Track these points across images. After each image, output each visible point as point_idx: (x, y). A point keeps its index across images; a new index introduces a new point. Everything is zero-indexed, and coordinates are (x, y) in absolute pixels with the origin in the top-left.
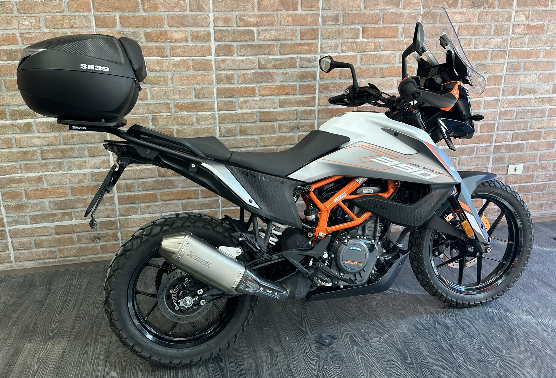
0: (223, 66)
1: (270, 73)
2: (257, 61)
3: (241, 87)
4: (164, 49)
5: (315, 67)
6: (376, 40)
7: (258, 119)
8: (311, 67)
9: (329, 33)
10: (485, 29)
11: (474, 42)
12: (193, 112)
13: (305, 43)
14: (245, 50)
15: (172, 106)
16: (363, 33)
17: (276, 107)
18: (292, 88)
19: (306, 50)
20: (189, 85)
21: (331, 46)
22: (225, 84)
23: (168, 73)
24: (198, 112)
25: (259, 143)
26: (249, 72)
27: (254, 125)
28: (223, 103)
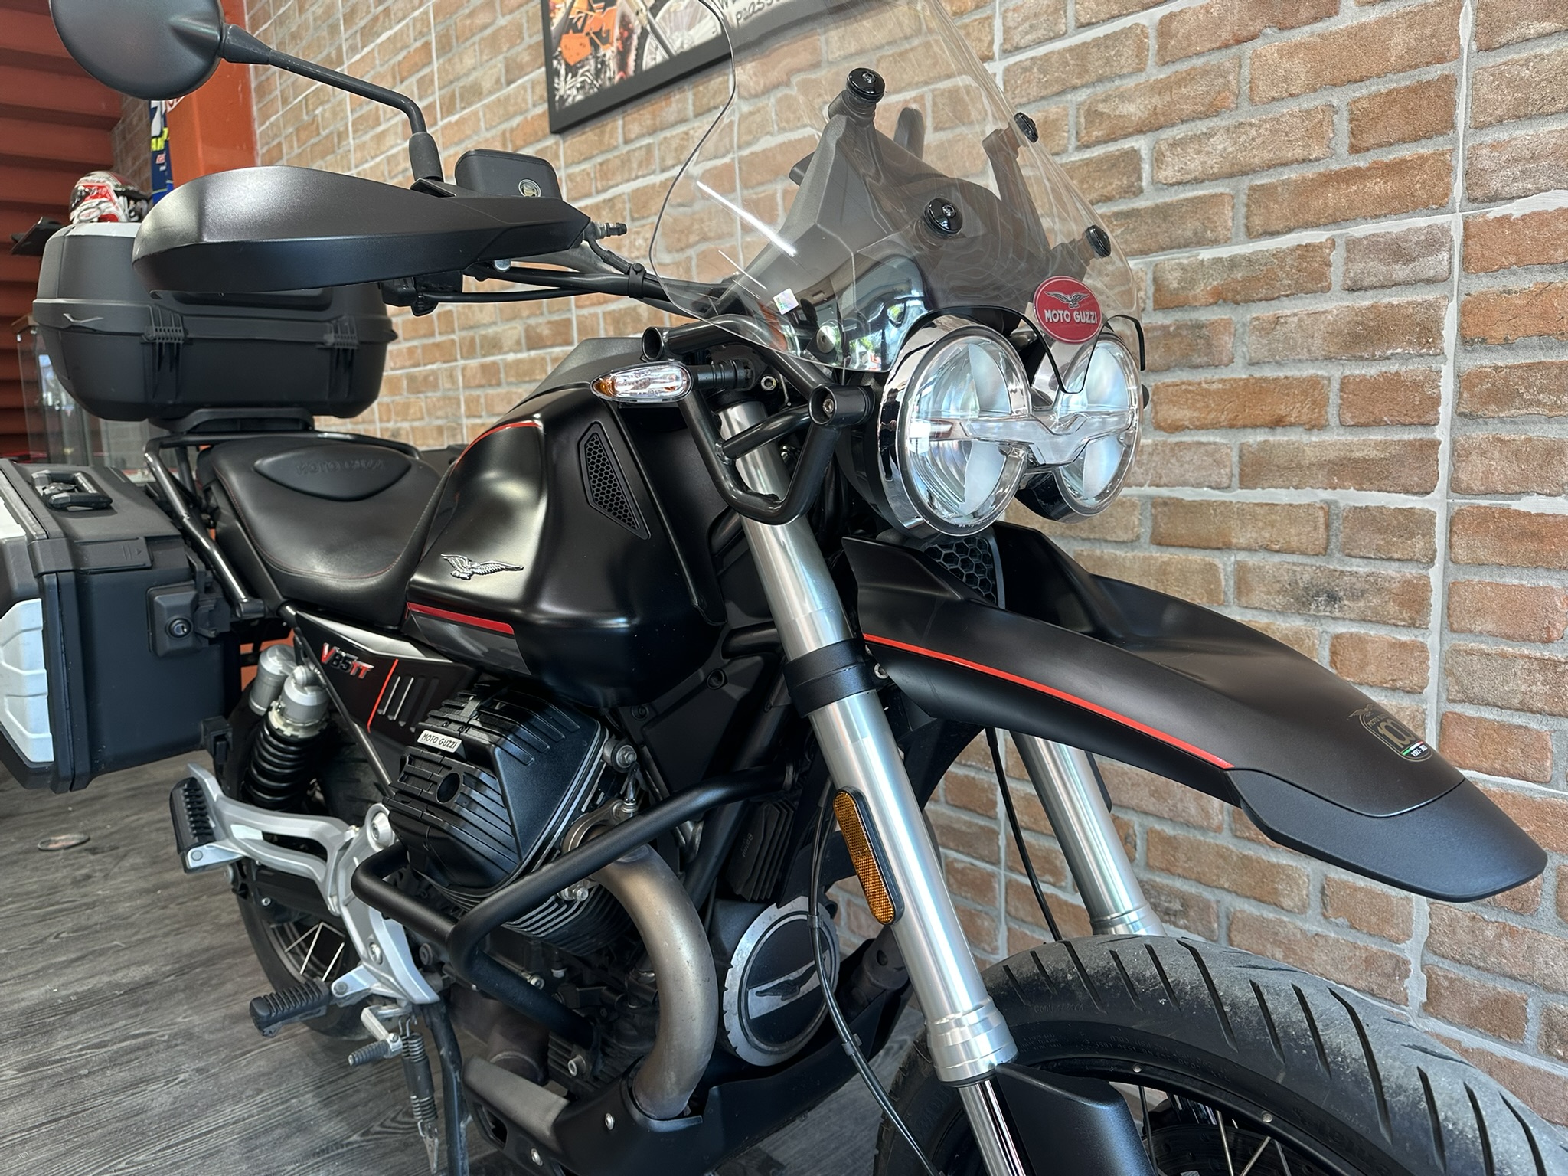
17: (1225, 482)
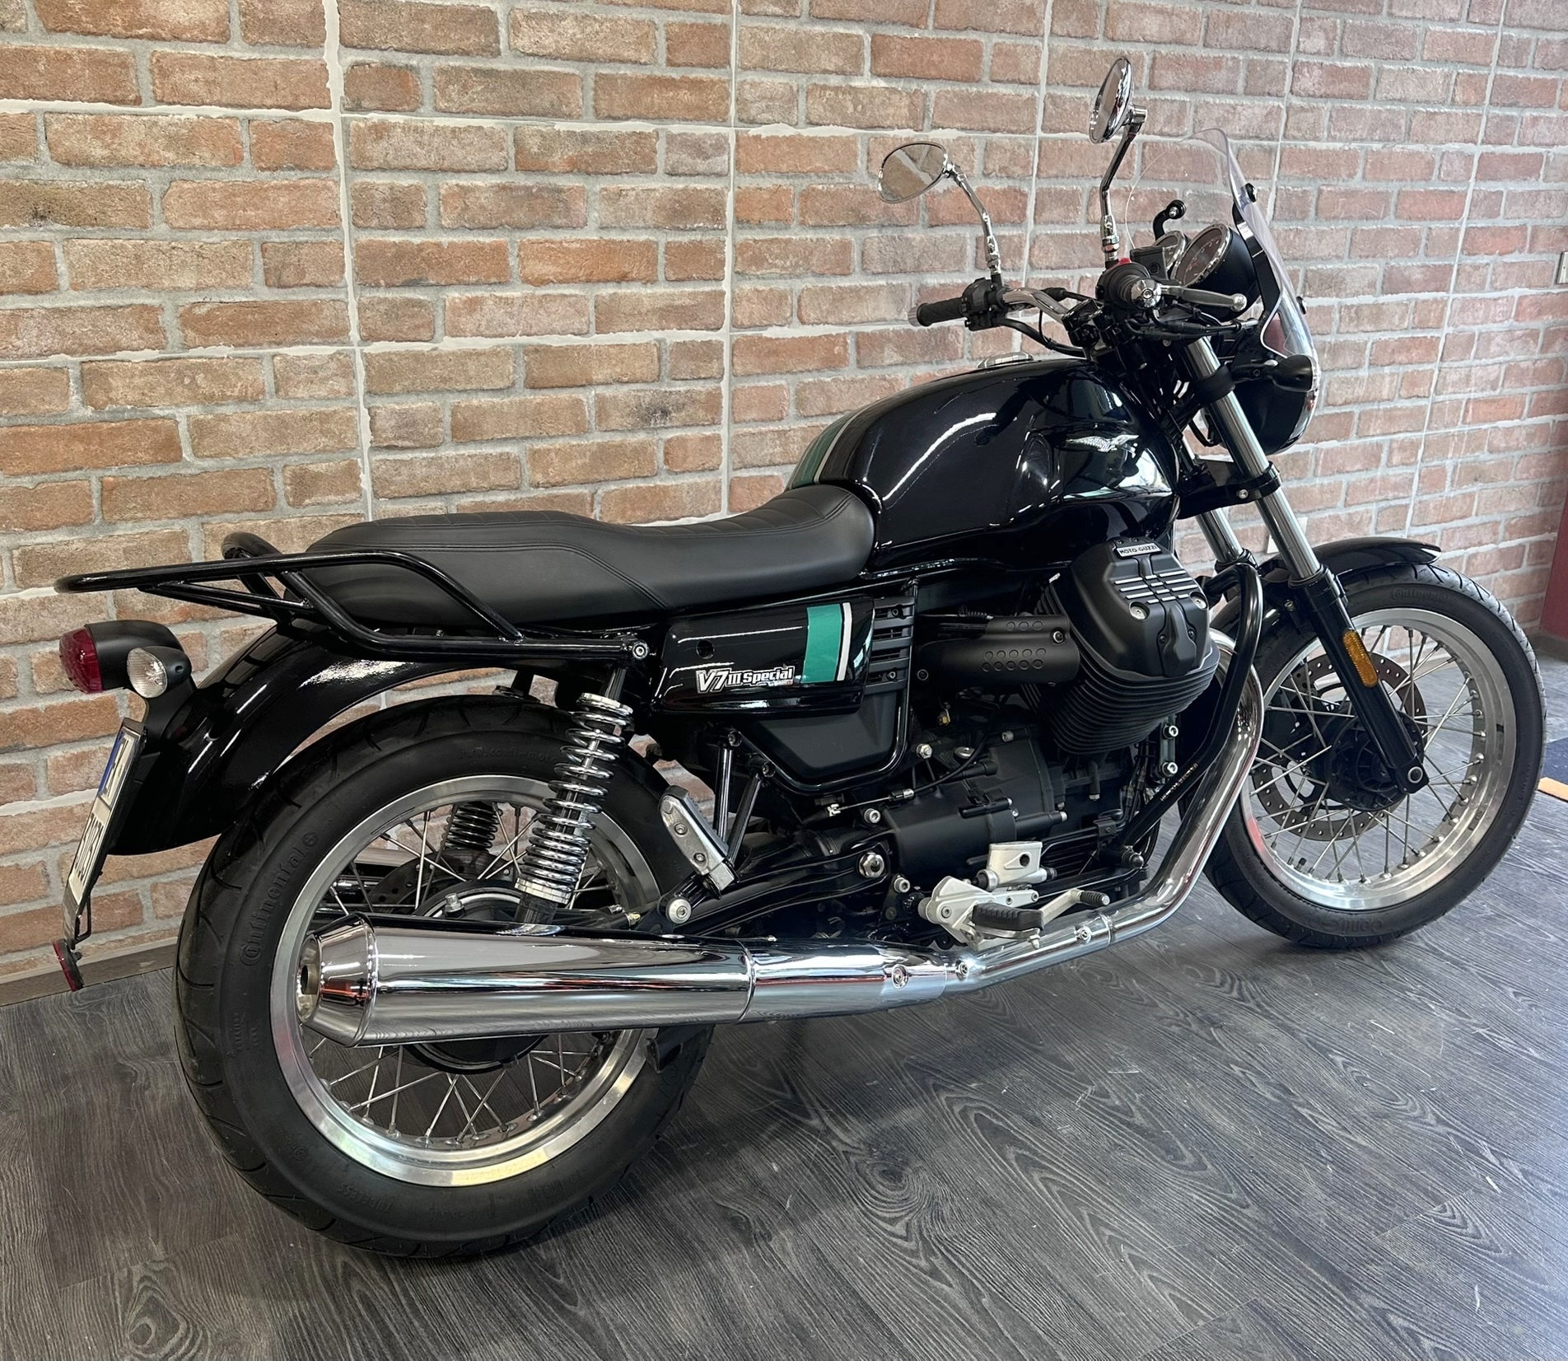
0: (377, 151)
1: (560, 191)
2: (510, 138)
3: (451, 244)
4: (124, 65)
5: (719, 175)
6: (914, 86)
7: (520, 377)
8: (704, 175)
9: (764, 46)
10: (1224, 72)
11: (1192, 113)
12: (260, 345)
13: (684, 80)
14: (465, 88)
15: (168, 319)
16: (875, 55)
18: (642, 253)
19: (688, 108)
20: (239, 229)
21: (772, 99)
22: (386, 228)
23: (144, 173)
24: (279, 344)
25: (527, 473)
26: (481, 181)
27: (506, 400)
28: (382, 308)
